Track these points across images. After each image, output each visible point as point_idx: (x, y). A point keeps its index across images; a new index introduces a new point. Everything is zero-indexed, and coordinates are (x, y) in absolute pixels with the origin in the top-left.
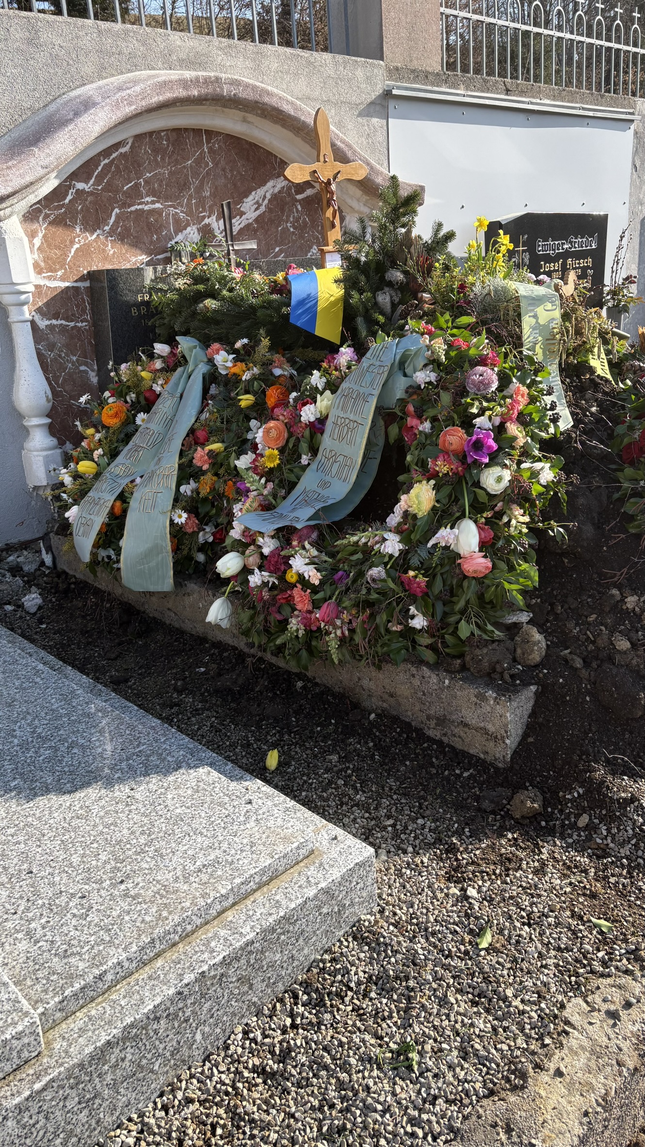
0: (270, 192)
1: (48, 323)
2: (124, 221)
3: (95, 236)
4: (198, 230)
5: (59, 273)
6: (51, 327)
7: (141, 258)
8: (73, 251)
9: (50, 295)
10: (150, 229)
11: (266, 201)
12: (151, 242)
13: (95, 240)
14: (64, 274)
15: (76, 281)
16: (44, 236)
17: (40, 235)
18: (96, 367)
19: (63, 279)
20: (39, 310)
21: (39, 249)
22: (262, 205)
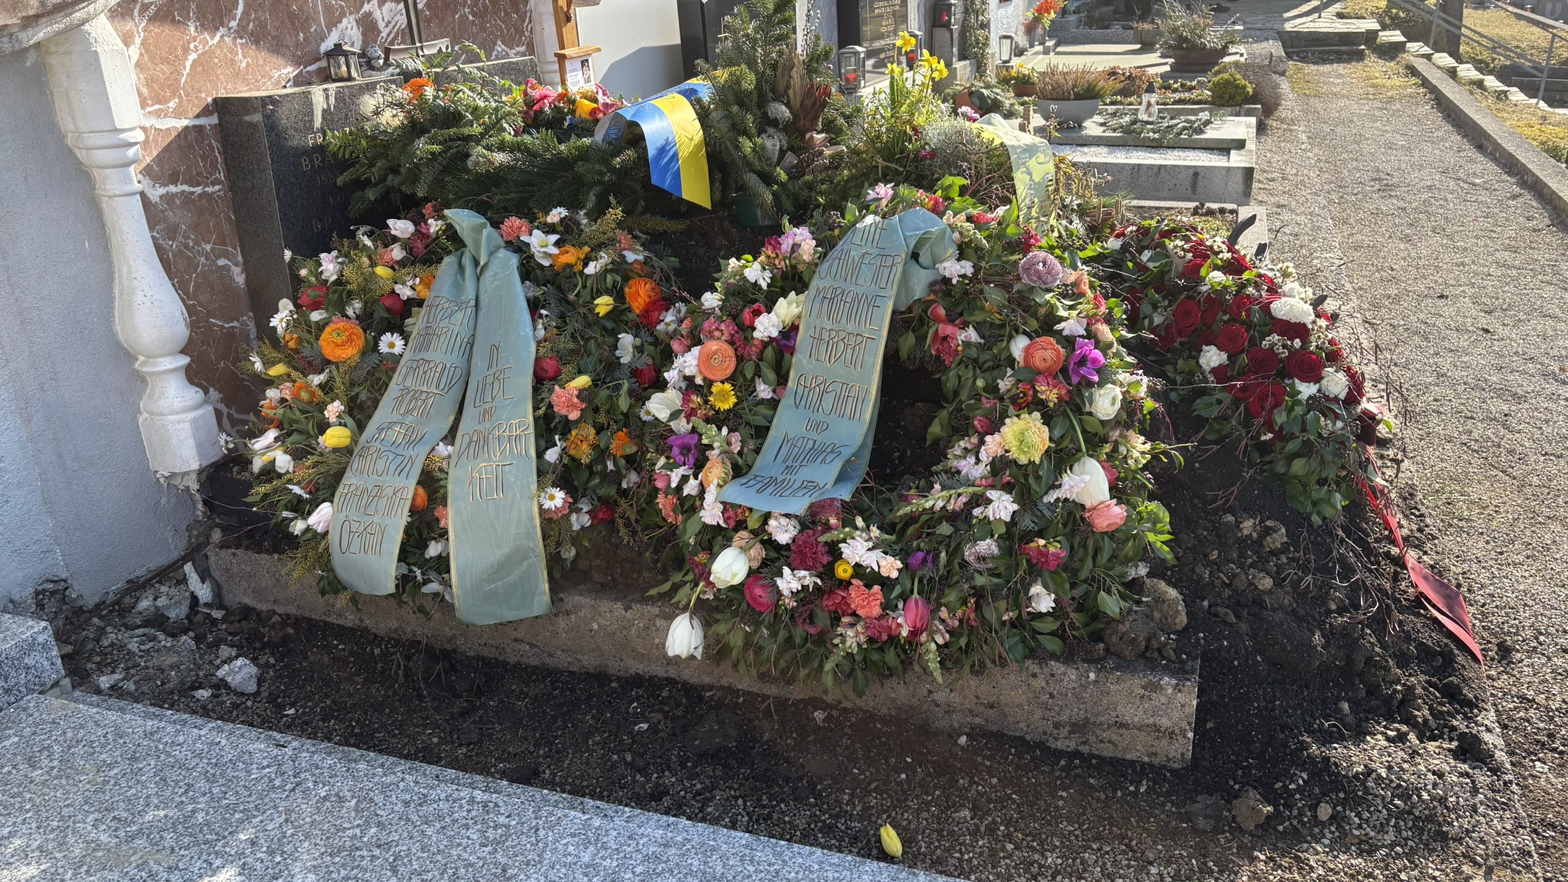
1: (162, 191)
2: (256, 12)
3: (217, 38)
4: (357, 22)
5: (172, 104)
6: (168, 198)
7: (285, 71)
8: (188, 64)
9: (163, 143)
10: (293, 23)
12: (297, 44)
13: (219, 45)
14: (179, 105)
15: (198, 116)
16: (144, 43)
17: (138, 41)
18: (240, 258)
19: (178, 114)
20: (147, 171)
21: (137, 65)
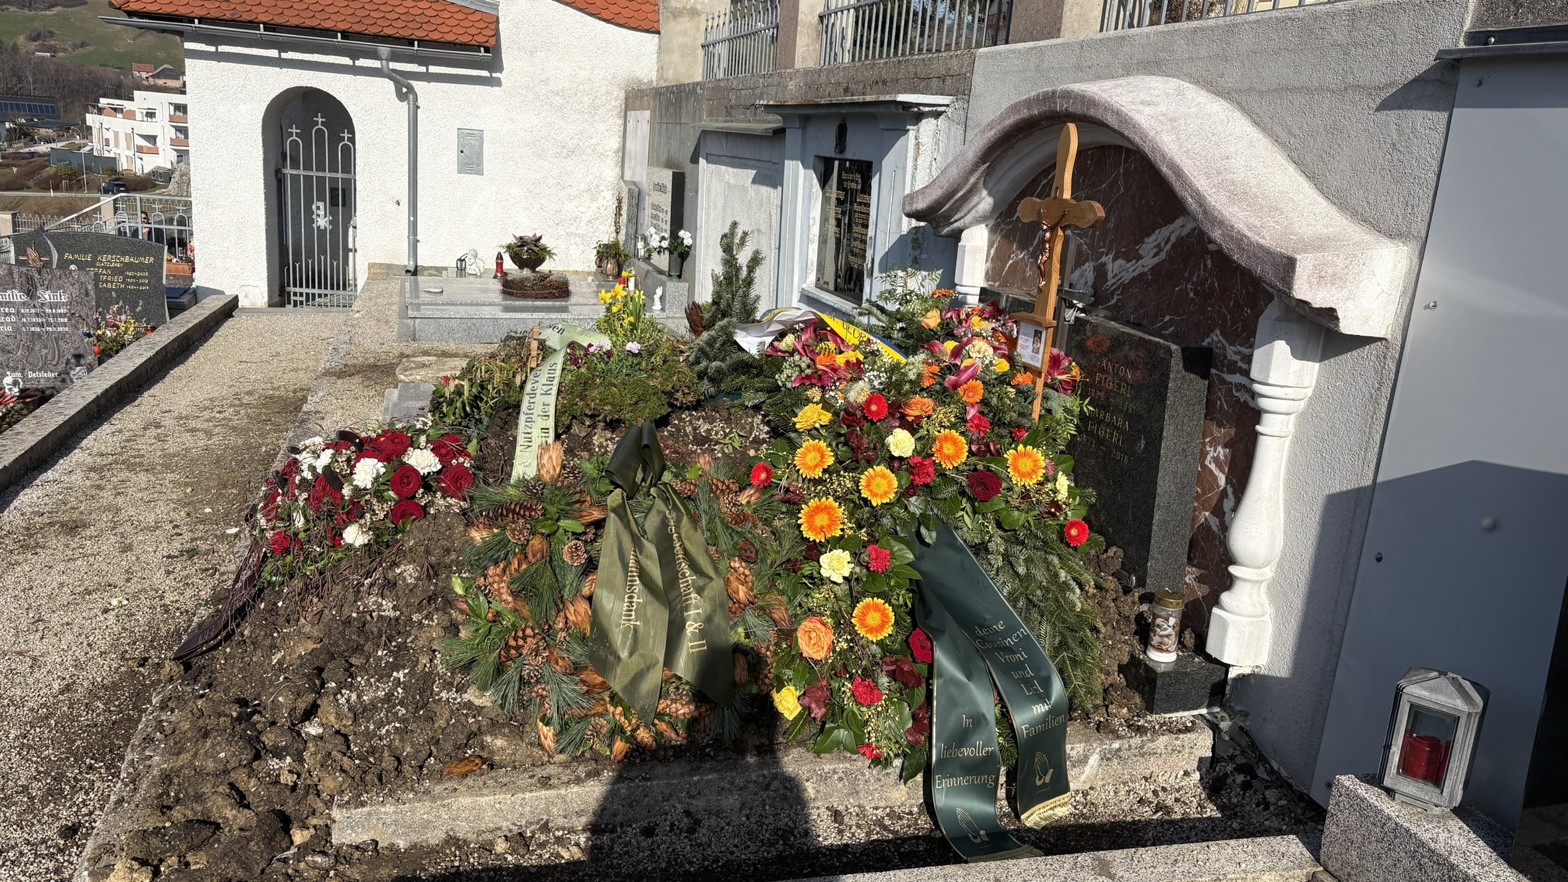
0: (1176, 234)
3: (1023, 254)
11: (1169, 246)
13: (1023, 259)
17: (995, 247)
21: (991, 258)
22: (1163, 250)
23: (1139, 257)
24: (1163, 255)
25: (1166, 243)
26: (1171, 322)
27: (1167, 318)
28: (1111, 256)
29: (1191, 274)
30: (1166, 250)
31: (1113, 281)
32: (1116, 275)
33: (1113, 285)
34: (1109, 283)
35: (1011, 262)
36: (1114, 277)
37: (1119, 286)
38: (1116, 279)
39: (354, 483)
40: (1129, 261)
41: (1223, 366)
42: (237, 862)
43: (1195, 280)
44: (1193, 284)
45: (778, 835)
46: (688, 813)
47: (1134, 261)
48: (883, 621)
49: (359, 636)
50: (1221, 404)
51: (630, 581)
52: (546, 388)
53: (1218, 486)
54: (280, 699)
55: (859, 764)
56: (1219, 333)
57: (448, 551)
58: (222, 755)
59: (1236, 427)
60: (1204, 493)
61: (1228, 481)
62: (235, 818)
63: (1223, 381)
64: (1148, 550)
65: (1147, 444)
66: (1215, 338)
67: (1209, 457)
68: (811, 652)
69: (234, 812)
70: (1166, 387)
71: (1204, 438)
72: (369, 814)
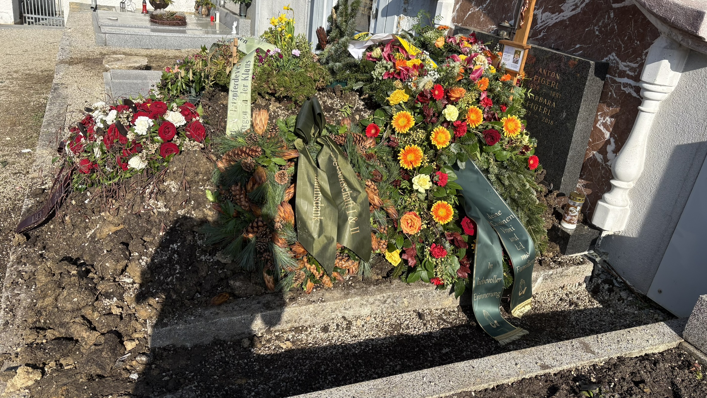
3: (478, 9)
8: (468, 14)
11: (583, 5)
22: (579, 7)
23: (562, 11)
24: (579, 10)
25: (582, 3)
26: (580, 49)
27: (578, 46)
28: (541, 10)
29: (598, 21)
30: (581, 7)
31: (541, 24)
32: (544, 21)
33: (540, 27)
34: (538, 26)
35: (470, 12)
36: (542, 22)
37: (545, 27)
38: (543, 23)
39: (135, 131)
40: (553, 13)
41: (615, 73)
42: (96, 365)
43: (600, 24)
44: (598, 27)
45: (392, 328)
46: (344, 317)
47: (557, 13)
48: (447, 213)
49: (147, 224)
50: (612, 95)
51: (316, 194)
52: (244, 76)
53: (604, 138)
54: (107, 264)
55: (431, 288)
56: (614, 54)
57: (197, 173)
58: (75, 300)
59: (621, 107)
60: (593, 142)
61: (611, 135)
62: (88, 336)
63: (614, 82)
64: (563, 171)
65: (567, 114)
66: (611, 58)
67: (599, 123)
68: (408, 231)
69: (88, 333)
70: (585, 84)
71: (598, 111)
72: (170, 330)
